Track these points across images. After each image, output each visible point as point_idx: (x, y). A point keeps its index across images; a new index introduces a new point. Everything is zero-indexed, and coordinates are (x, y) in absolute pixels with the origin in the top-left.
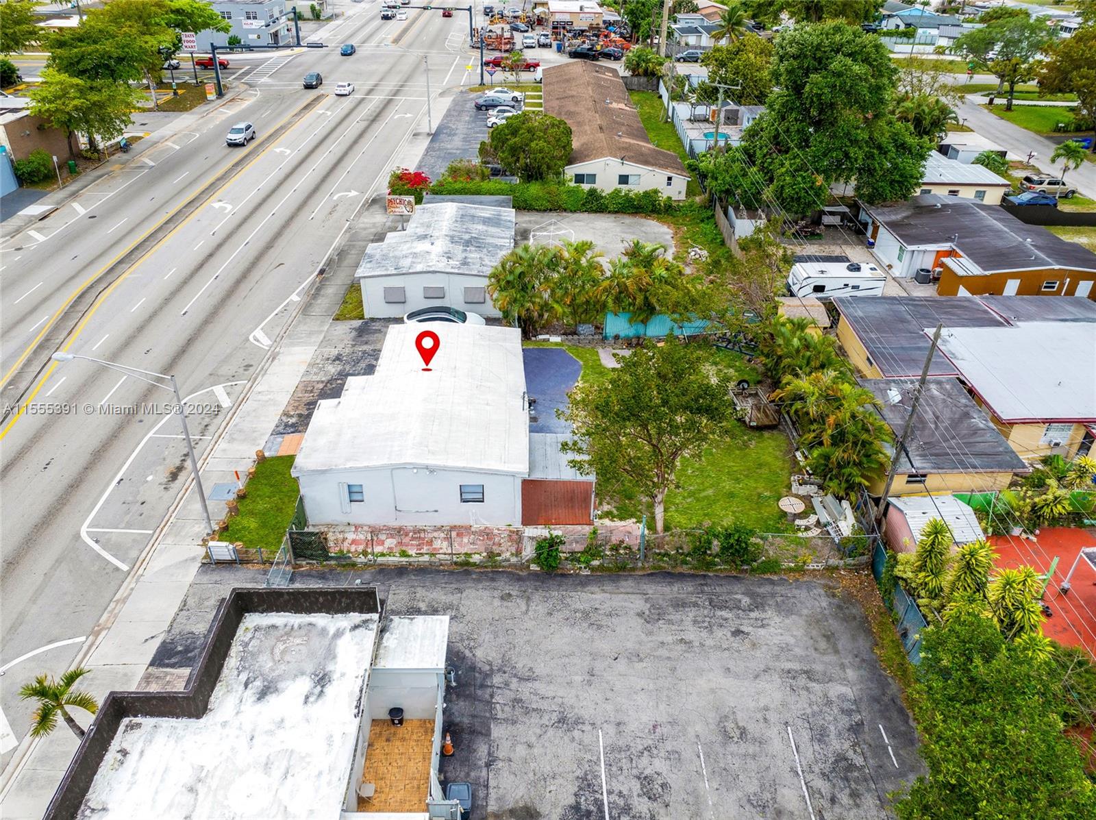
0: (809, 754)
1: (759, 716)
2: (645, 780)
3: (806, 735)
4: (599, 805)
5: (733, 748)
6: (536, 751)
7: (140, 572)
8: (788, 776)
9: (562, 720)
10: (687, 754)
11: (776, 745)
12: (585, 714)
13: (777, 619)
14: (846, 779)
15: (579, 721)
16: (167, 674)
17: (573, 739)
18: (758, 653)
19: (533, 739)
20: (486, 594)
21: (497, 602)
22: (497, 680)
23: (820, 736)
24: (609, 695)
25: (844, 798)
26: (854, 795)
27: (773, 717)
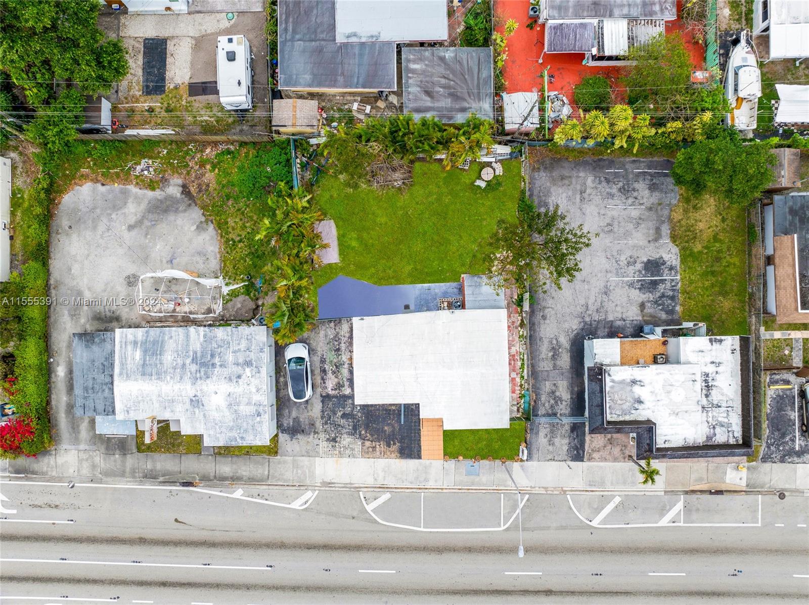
0: (619, 202)
1: (602, 217)
2: (629, 264)
3: (610, 201)
4: (638, 281)
5: (616, 230)
6: (619, 303)
7: (529, 489)
8: (626, 212)
9: (606, 293)
10: (618, 247)
11: (615, 213)
12: (603, 284)
13: (553, 198)
14: (628, 191)
15: (606, 287)
16: (588, 452)
17: (614, 289)
18: (572, 211)
19: (614, 304)
20: (542, 327)
21: (547, 321)
22: (587, 319)
23: (612, 196)
24: (594, 274)
25: (635, 194)
26: (634, 190)
27: (602, 212)
